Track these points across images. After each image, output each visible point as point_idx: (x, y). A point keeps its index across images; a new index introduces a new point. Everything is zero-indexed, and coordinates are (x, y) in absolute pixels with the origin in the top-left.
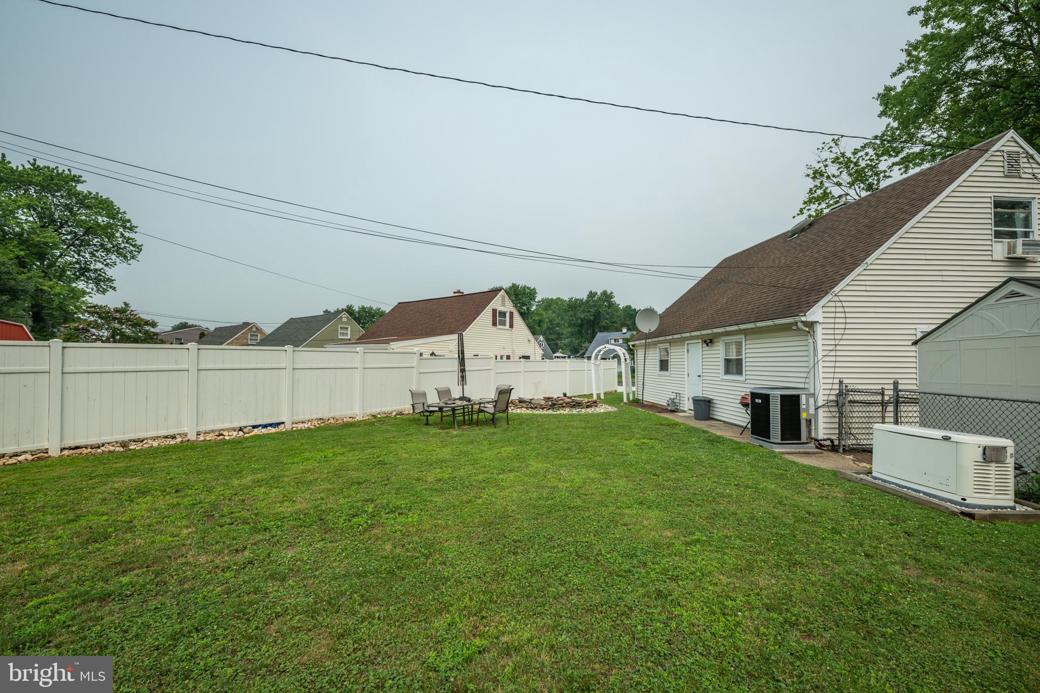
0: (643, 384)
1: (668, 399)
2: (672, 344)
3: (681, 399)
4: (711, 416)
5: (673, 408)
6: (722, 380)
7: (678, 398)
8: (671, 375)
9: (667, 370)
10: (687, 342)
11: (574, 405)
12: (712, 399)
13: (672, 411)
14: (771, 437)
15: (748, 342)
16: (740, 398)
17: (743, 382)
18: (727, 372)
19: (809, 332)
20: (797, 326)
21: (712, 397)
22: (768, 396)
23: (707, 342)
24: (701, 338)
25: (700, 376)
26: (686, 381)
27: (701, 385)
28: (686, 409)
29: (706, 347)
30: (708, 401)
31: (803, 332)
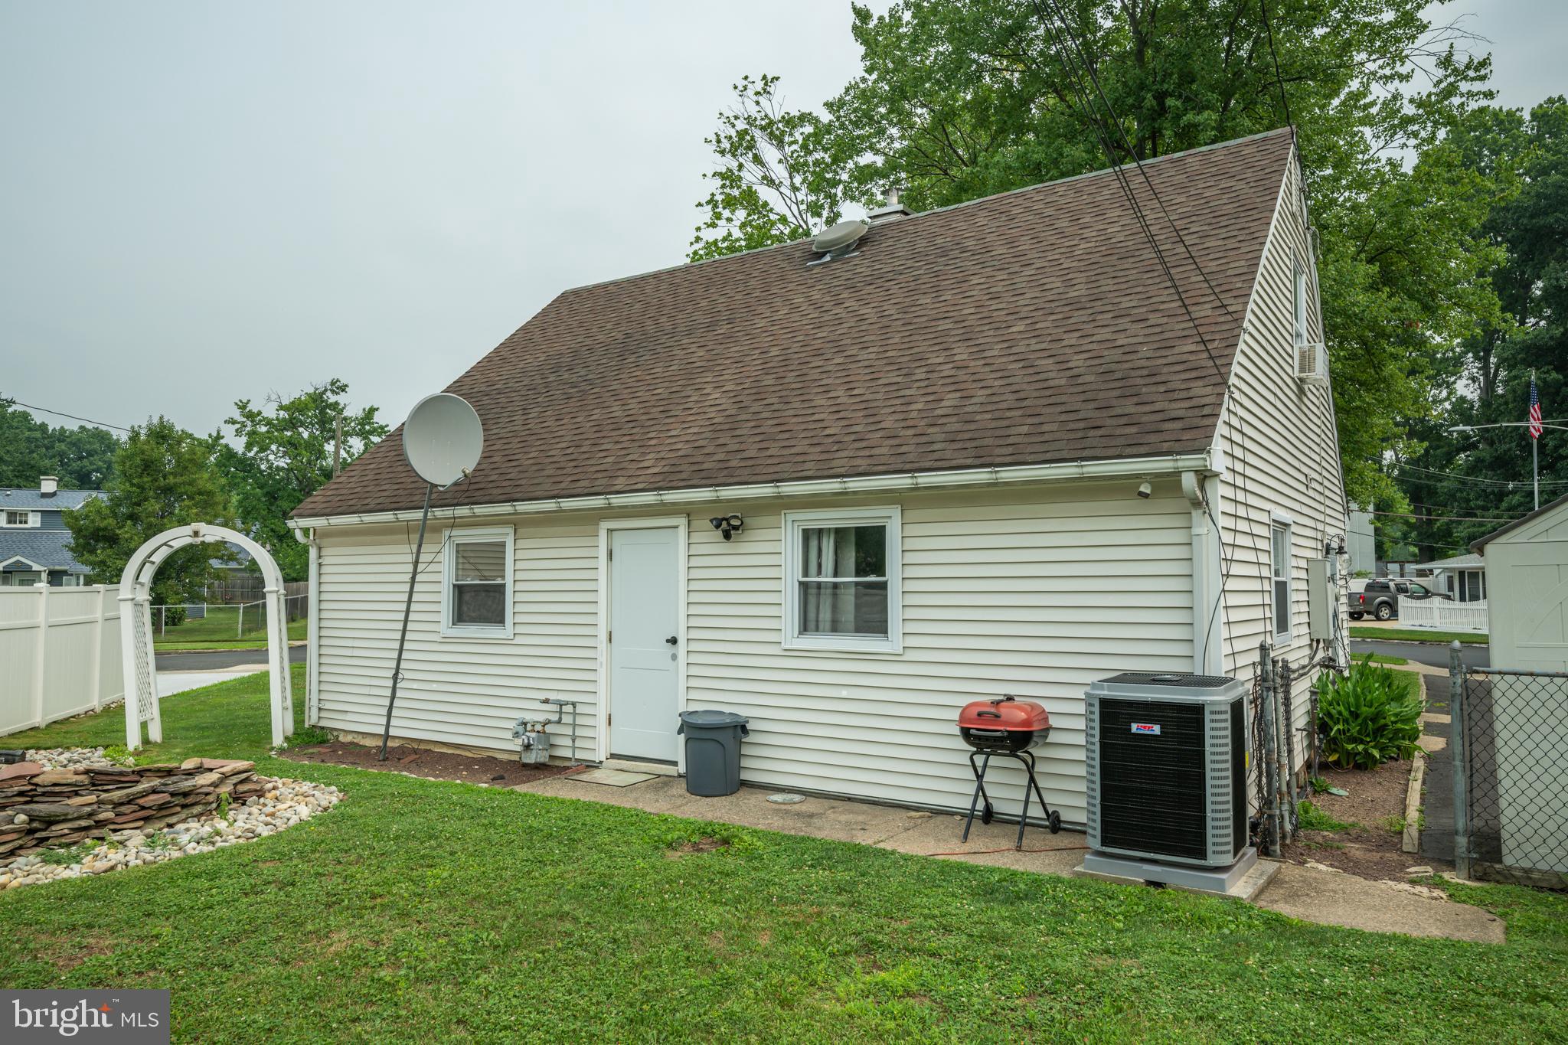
0: (395, 677)
1: (511, 725)
2: (520, 531)
3: (579, 720)
4: (745, 776)
5: (541, 757)
6: (790, 654)
7: (567, 719)
8: (518, 640)
9: (500, 620)
10: (604, 526)
11: (162, 807)
12: (747, 719)
13: (540, 769)
14: (1210, 848)
15: (911, 530)
16: (956, 715)
17: (895, 658)
18: (806, 626)
19: (1200, 504)
20: (1167, 485)
21: (743, 712)
22: (1198, 710)
23: (729, 526)
24: (689, 511)
25: (673, 641)
26: (603, 658)
27: (683, 671)
28: (600, 755)
29: (709, 540)
30: (741, 728)
31: (1171, 505)
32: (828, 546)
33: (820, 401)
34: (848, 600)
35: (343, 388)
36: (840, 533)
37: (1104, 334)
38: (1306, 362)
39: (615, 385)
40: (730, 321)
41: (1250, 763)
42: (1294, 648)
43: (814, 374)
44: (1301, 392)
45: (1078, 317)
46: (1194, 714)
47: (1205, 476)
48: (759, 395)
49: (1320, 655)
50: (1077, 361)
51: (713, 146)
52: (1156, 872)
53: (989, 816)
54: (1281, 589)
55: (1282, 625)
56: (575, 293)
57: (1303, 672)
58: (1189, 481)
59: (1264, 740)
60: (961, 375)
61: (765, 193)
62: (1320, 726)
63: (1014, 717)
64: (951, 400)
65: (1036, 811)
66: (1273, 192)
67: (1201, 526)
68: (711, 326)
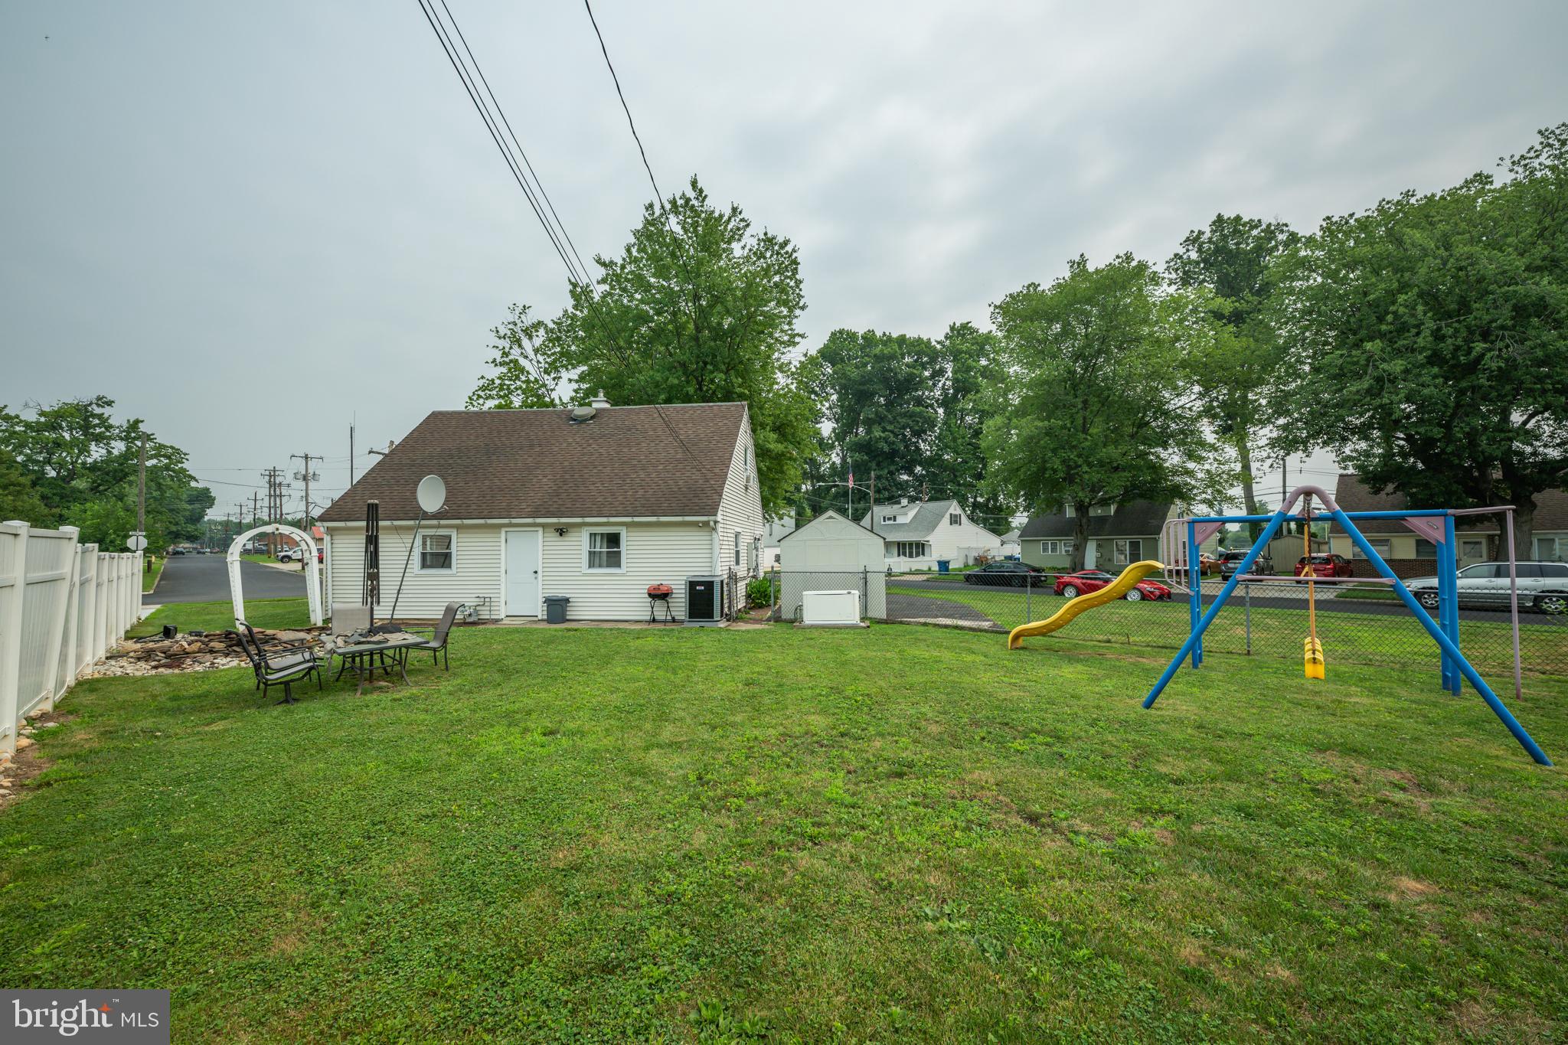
2: (460, 531)
3: (492, 604)
4: (567, 617)
5: (476, 619)
6: (585, 575)
7: (487, 604)
8: (458, 574)
9: (449, 566)
10: (503, 530)
13: (476, 623)
14: (715, 616)
15: (629, 534)
16: (646, 590)
17: (623, 575)
18: (591, 565)
19: (714, 529)
20: (706, 524)
21: (568, 596)
22: (712, 582)
23: (561, 531)
24: (544, 526)
25: (536, 572)
26: (503, 580)
27: (540, 583)
28: (503, 616)
29: (553, 536)
30: (567, 600)
31: (707, 529)
32: (598, 539)
33: (592, 487)
34: (604, 557)
35: (110, 403)
36: (602, 535)
37: (688, 474)
38: (748, 480)
39: (491, 470)
40: (540, 445)
41: (725, 597)
42: (741, 571)
43: (586, 476)
44: (747, 488)
45: (680, 466)
46: (711, 583)
47: (716, 522)
48: (565, 482)
49: (751, 574)
50: (681, 483)
51: (494, 334)
52: (702, 624)
53: (654, 620)
54: (737, 553)
55: (738, 563)
56: (440, 413)
57: (744, 578)
58: (712, 523)
59: (729, 595)
60: (643, 483)
61: (523, 362)
62: (748, 596)
63: (664, 590)
64: (641, 492)
65: (669, 618)
66: (738, 428)
67: (715, 535)
68: (532, 446)
